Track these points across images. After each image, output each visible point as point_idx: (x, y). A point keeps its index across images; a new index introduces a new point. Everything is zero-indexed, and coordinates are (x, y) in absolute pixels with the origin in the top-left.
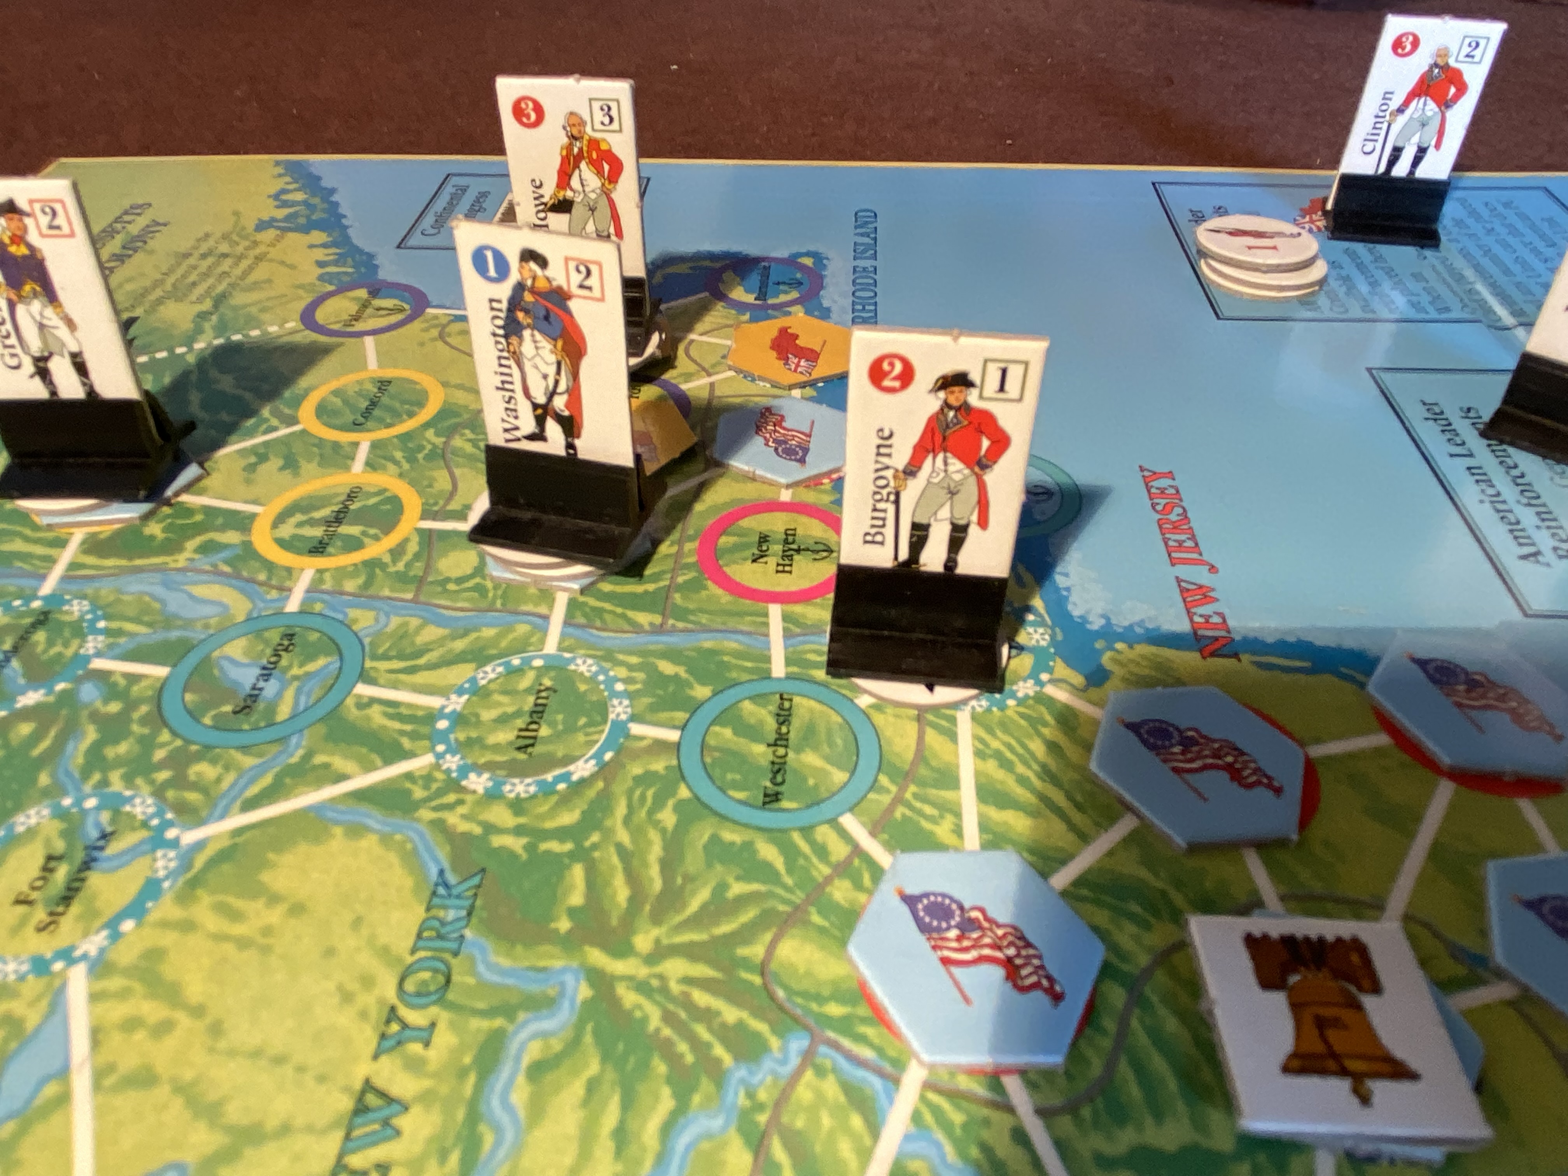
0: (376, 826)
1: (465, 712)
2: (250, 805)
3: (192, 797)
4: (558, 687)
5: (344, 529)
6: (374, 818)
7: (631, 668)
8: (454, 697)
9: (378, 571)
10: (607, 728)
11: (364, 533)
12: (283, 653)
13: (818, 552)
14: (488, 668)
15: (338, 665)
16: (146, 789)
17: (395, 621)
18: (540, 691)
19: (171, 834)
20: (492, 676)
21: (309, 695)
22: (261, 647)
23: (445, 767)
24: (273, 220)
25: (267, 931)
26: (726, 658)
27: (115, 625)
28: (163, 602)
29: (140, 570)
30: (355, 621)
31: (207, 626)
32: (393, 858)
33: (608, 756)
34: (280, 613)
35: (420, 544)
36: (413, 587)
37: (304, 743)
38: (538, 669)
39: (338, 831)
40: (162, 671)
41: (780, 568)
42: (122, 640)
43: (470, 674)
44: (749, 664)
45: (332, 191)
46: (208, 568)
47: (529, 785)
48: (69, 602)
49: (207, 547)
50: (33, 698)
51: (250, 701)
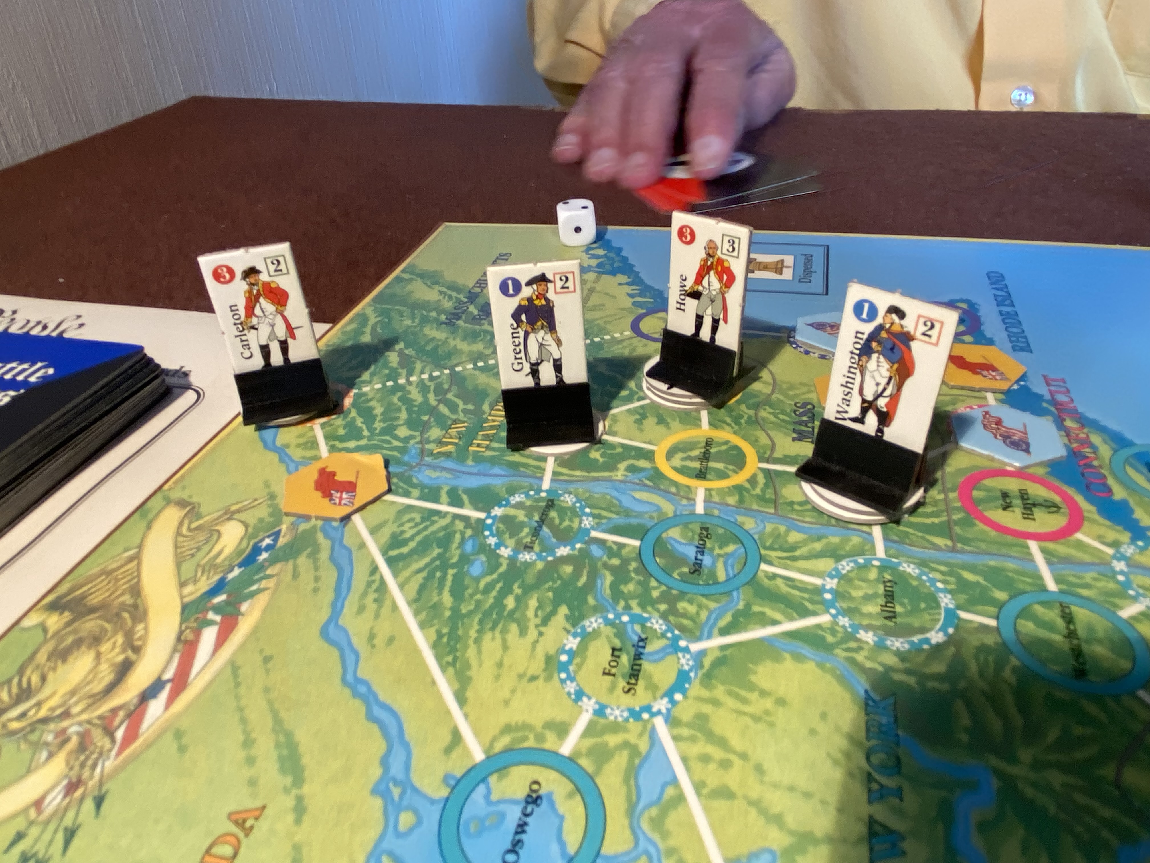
0: (813, 657)
1: (840, 590)
2: (724, 632)
3: (686, 622)
4: (897, 581)
5: (712, 464)
6: (806, 650)
7: (943, 573)
8: (828, 579)
9: (745, 493)
10: (943, 612)
11: (726, 468)
12: (706, 539)
13: (1050, 507)
14: (844, 563)
15: (743, 550)
16: (656, 615)
17: (769, 527)
18: (884, 582)
19: (682, 643)
20: (848, 568)
21: (733, 567)
22: (690, 534)
23: (841, 623)
24: (590, 266)
25: (767, 713)
26: (1010, 574)
27: (596, 512)
28: (620, 501)
29: (596, 479)
30: (743, 523)
31: (652, 518)
32: (829, 677)
33: (951, 631)
34: (693, 514)
35: (765, 477)
36: (773, 506)
37: (742, 597)
38: (877, 567)
39: (787, 656)
40: (637, 543)
41: (1026, 516)
42: (604, 521)
43: (833, 566)
44: (1028, 580)
45: (620, 250)
46: (638, 481)
47: (902, 643)
48: (561, 495)
49: (632, 469)
50: (563, 551)
51: (698, 568)
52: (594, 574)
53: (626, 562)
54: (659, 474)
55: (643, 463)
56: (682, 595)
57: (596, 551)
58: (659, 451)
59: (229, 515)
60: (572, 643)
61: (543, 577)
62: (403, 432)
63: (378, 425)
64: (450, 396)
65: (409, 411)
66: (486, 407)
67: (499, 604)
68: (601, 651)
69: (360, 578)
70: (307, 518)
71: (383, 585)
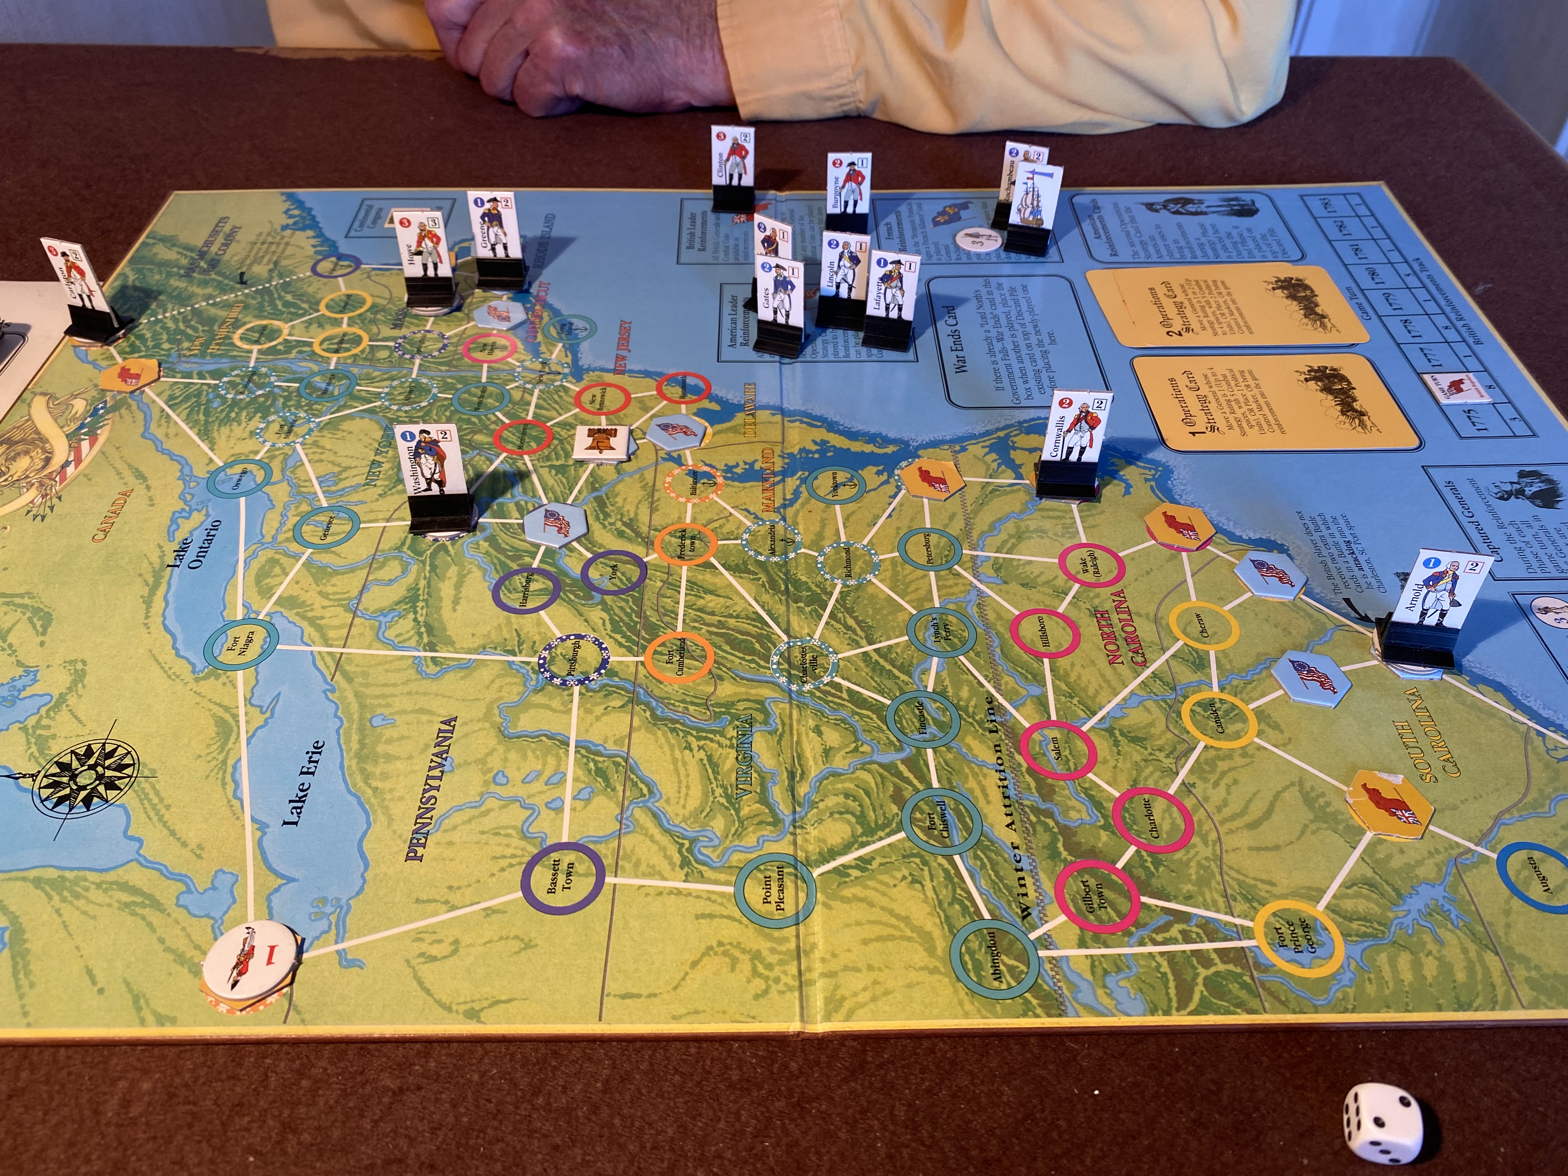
1: (389, 392)
2: (332, 413)
3: (315, 412)
4: (416, 386)
5: (343, 345)
6: (367, 415)
7: (439, 380)
8: (385, 389)
9: (357, 357)
10: (431, 395)
11: (350, 346)
12: (332, 379)
13: (503, 348)
15: (349, 382)
16: (302, 411)
17: (365, 370)
18: (411, 387)
19: (312, 419)
20: (396, 383)
21: (342, 389)
22: (325, 378)
24: (288, 225)
25: (343, 436)
26: (469, 377)
27: (277, 373)
28: (292, 367)
29: (280, 359)
30: (352, 370)
31: (306, 373)
33: (431, 401)
34: (328, 369)
35: (370, 349)
36: (369, 361)
37: (343, 400)
38: (410, 381)
39: (357, 418)
40: (295, 385)
42: (282, 378)
43: (390, 383)
44: (475, 379)
45: (311, 209)
46: (302, 358)
47: (409, 407)
48: (260, 368)
49: (300, 352)
50: (260, 392)
51: (325, 391)
52: (274, 400)
53: (291, 393)
54: (314, 353)
55: (306, 349)
57: (276, 390)
58: (316, 341)
59: (74, 397)
60: (263, 426)
61: (249, 404)
62: (166, 346)
63: (150, 344)
64: (193, 323)
65: (168, 334)
66: (216, 327)
67: (228, 416)
68: (275, 427)
69: (156, 415)
70: (119, 392)
71: (168, 416)
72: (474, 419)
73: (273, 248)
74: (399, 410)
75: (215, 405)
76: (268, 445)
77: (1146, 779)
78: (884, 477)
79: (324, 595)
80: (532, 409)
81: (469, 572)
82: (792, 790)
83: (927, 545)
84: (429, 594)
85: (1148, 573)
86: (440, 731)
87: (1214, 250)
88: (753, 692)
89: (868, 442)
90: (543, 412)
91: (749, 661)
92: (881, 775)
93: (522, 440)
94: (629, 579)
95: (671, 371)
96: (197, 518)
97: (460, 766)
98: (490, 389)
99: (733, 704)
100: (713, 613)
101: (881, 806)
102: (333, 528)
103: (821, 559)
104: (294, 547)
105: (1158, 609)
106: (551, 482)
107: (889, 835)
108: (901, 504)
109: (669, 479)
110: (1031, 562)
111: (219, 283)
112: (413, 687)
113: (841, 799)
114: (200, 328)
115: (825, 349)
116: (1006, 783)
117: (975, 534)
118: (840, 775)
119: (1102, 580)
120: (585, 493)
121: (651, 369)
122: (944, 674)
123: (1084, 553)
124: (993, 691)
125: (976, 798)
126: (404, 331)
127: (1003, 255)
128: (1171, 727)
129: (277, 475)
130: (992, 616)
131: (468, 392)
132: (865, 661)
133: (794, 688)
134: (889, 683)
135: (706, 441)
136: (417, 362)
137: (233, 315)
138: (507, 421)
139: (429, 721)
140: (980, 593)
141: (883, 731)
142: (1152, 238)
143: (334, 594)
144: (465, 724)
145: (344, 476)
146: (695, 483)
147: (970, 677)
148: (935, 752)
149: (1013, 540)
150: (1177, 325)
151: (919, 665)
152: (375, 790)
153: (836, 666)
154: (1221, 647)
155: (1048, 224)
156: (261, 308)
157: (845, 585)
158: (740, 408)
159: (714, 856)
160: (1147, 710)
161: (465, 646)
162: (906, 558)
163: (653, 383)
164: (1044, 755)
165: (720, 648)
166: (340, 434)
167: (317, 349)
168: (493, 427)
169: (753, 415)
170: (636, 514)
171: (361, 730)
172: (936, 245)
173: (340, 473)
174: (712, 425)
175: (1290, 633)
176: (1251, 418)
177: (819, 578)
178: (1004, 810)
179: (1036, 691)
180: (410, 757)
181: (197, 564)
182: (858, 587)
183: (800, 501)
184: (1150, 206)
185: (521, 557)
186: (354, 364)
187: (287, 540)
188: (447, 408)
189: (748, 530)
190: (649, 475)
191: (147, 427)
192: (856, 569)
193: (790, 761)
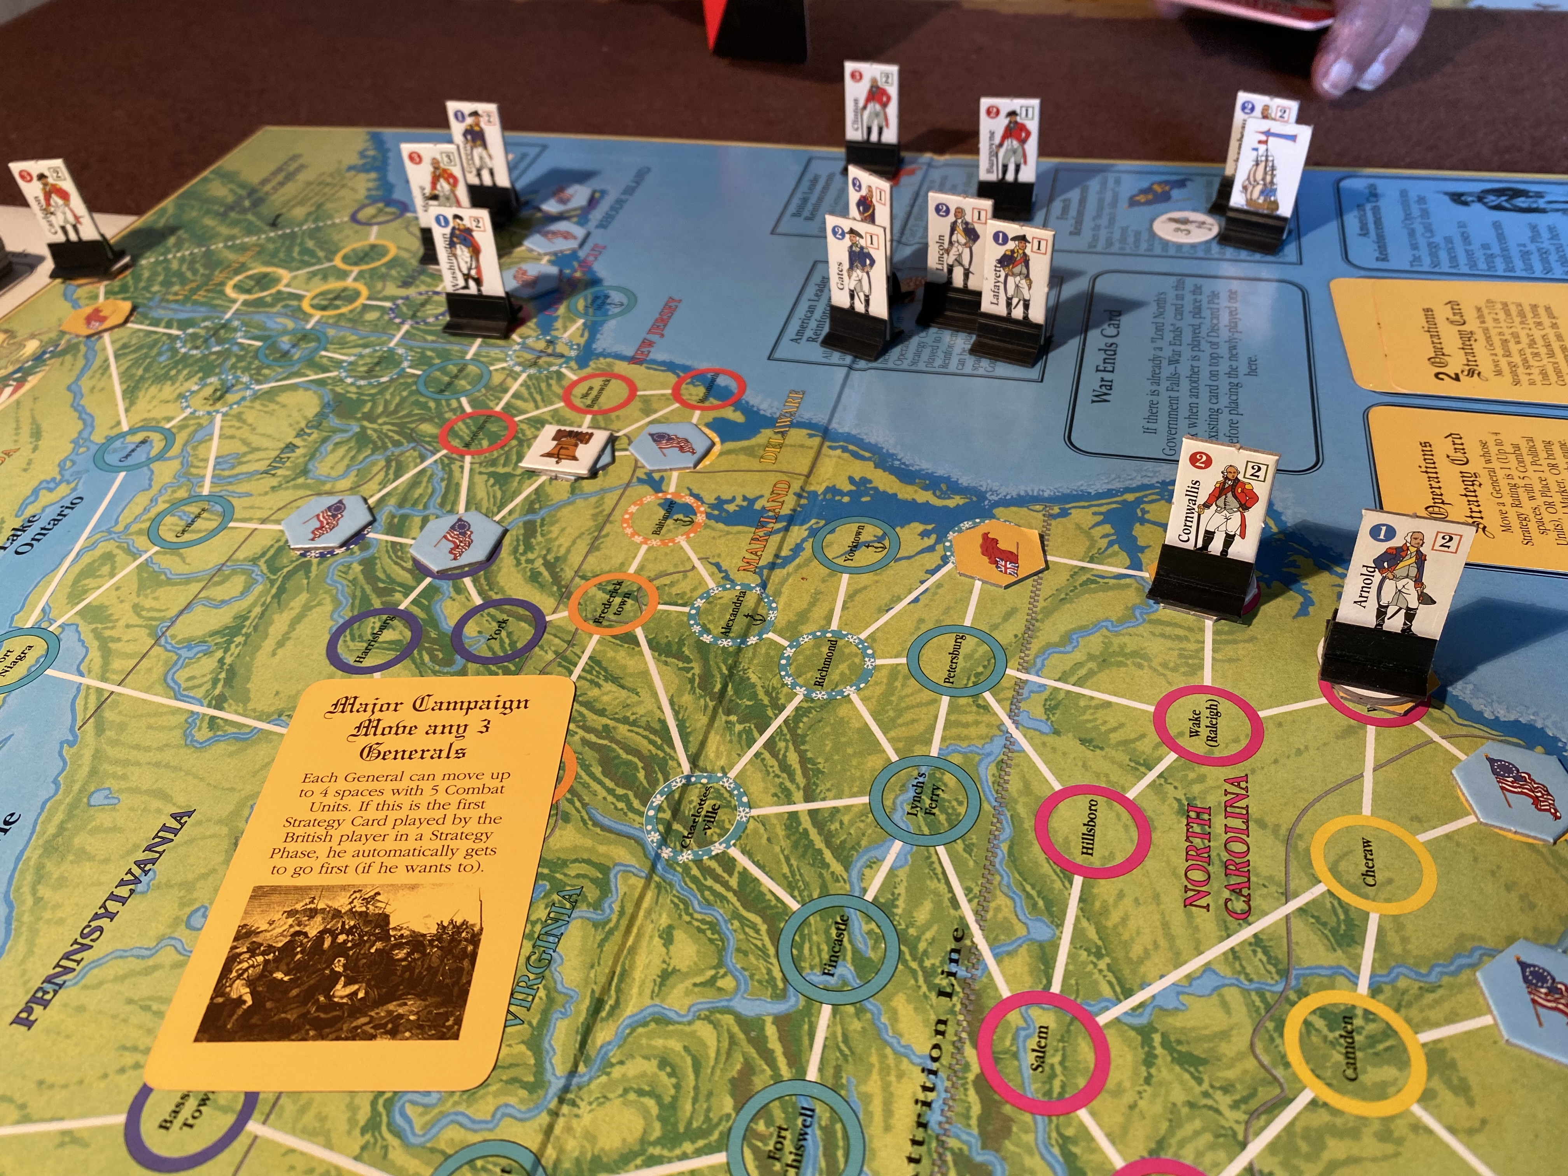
1: (354, 361)
2: (278, 381)
3: (261, 378)
4: (388, 356)
5: (336, 302)
6: (314, 387)
7: (417, 353)
8: (352, 357)
9: (342, 316)
10: (399, 369)
11: (343, 304)
12: (301, 341)
14: (367, 349)
15: (318, 345)
16: (247, 375)
17: (342, 334)
18: (381, 357)
19: (252, 386)
20: (368, 352)
21: (305, 353)
22: (294, 338)
23: (341, 375)
24: (356, 165)
25: (274, 410)
26: (452, 352)
27: (248, 329)
28: (266, 323)
29: (259, 312)
30: (329, 332)
31: (278, 331)
32: (315, 396)
33: (395, 376)
34: (304, 328)
35: (361, 308)
36: (353, 323)
37: (299, 366)
38: (384, 351)
39: (301, 389)
40: (258, 344)
42: (249, 333)
43: (361, 351)
44: (459, 355)
45: (387, 150)
47: (365, 382)
48: (234, 321)
49: (285, 306)
50: (216, 349)
51: (285, 354)
52: (227, 358)
53: (247, 352)
54: (300, 309)
55: (294, 303)
56: (268, 367)
57: (235, 349)
58: (309, 295)
59: (33, 336)
60: (196, 388)
61: (196, 361)
63: (142, 284)
64: (198, 266)
65: (166, 275)
66: (217, 272)
67: (167, 373)
68: (208, 391)
69: (98, 362)
70: (77, 336)
71: (108, 367)
72: (432, 404)
73: (326, 190)
74: (352, 384)
75: (162, 358)
76: (189, 410)
77: (1182, 1144)
78: (930, 541)
79: (137, 609)
80: (507, 397)
81: (320, 604)
82: (586, 1032)
83: (955, 654)
84: (256, 628)
85: (1299, 752)
86: (164, 828)
87: (1545, 261)
88: (602, 849)
89: (925, 488)
90: (519, 403)
91: (619, 798)
92: (732, 1037)
93: (474, 436)
94: (513, 644)
95: (702, 365)
96: (63, 490)
97: (158, 887)
98: (472, 369)
99: (564, 863)
100: (601, 713)
101: (710, 1094)
102: (199, 524)
103: (789, 652)
104: (142, 542)
105: (1299, 819)
106: (481, 493)
107: (699, 1153)
108: (939, 585)
109: (633, 509)
110: (1109, 704)
111: (251, 223)
112: (168, 756)
113: (651, 1067)
114: (202, 271)
115: (918, 354)
116: (931, 1096)
117: (1035, 646)
118: (668, 1022)
119: (1217, 753)
120: (516, 515)
121: (679, 361)
122: (902, 874)
123: (1201, 702)
124: (971, 919)
125: (870, 1115)
126: (411, 292)
127: (1215, 248)
128: (1259, 1050)
129: (175, 450)
130: (1014, 785)
131: (443, 370)
132: (788, 827)
133: (666, 853)
134: (809, 873)
135: (707, 462)
136: (406, 327)
137: (242, 259)
138: (468, 409)
139: (159, 811)
140: (1010, 744)
141: (765, 955)
142: (1449, 240)
143: (149, 610)
144: (199, 823)
145: (249, 457)
146: (665, 518)
147: (942, 887)
148: (834, 1013)
149: (1092, 665)
150: (1456, 363)
151: (868, 849)
152: (38, 900)
153: (743, 827)
154: (1392, 909)
155: (1286, 209)
156: (274, 254)
157: (808, 698)
158: (770, 422)
159: (418, 1123)
160: (1225, 1005)
161: (259, 708)
162: (915, 670)
163: (672, 379)
164: (1015, 1056)
165: (586, 768)
166: (272, 406)
167: (306, 306)
168: (449, 415)
169: (783, 434)
170: (568, 551)
171: (73, 807)
172: (1124, 230)
173: (245, 454)
174: (723, 441)
175: (1532, 906)
176: (1547, 517)
177: (775, 682)
178: (909, 1149)
179: (1042, 932)
180: (106, 861)
181: (28, 548)
182: (825, 705)
183: (797, 561)
184: (1458, 198)
185: (389, 592)
186: (335, 325)
187: (140, 532)
188: (407, 386)
189: (707, 595)
190: (610, 500)
191: (78, 378)
192: (834, 675)
193: (602, 980)
